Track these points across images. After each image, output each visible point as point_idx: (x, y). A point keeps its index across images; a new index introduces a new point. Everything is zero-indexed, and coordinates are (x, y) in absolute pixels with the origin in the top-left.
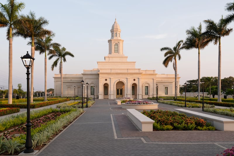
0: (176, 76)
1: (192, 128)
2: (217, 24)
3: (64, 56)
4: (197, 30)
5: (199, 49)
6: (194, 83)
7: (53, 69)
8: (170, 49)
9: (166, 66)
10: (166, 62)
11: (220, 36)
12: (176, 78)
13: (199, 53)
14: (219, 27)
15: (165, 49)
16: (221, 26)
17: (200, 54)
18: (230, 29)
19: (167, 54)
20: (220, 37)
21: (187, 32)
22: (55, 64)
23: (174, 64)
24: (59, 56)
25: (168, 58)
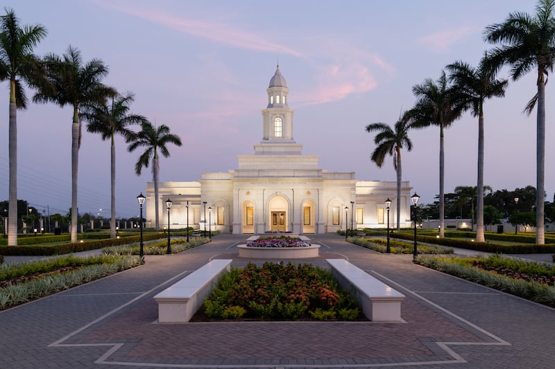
0: (399, 184)
1: (294, 313)
2: (475, 71)
3: (161, 144)
4: (438, 85)
5: (441, 127)
6: (451, 201)
7: (139, 172)
8: (388, 128)
9: (379, 165)
10: (378, 157)
11: (481, 97)
12: (399, 190)
13: (442, 136)
14: (478, 78)
15: (377, 126)
16: (482, 76)
17: (444, 138)
18: (501, 81)
19: (381, 139)
20: (481, 100)
21: (415, 89)
22: (144, 160)
23: (395, 160)
24: (151, 144)
25: (381, 146)
